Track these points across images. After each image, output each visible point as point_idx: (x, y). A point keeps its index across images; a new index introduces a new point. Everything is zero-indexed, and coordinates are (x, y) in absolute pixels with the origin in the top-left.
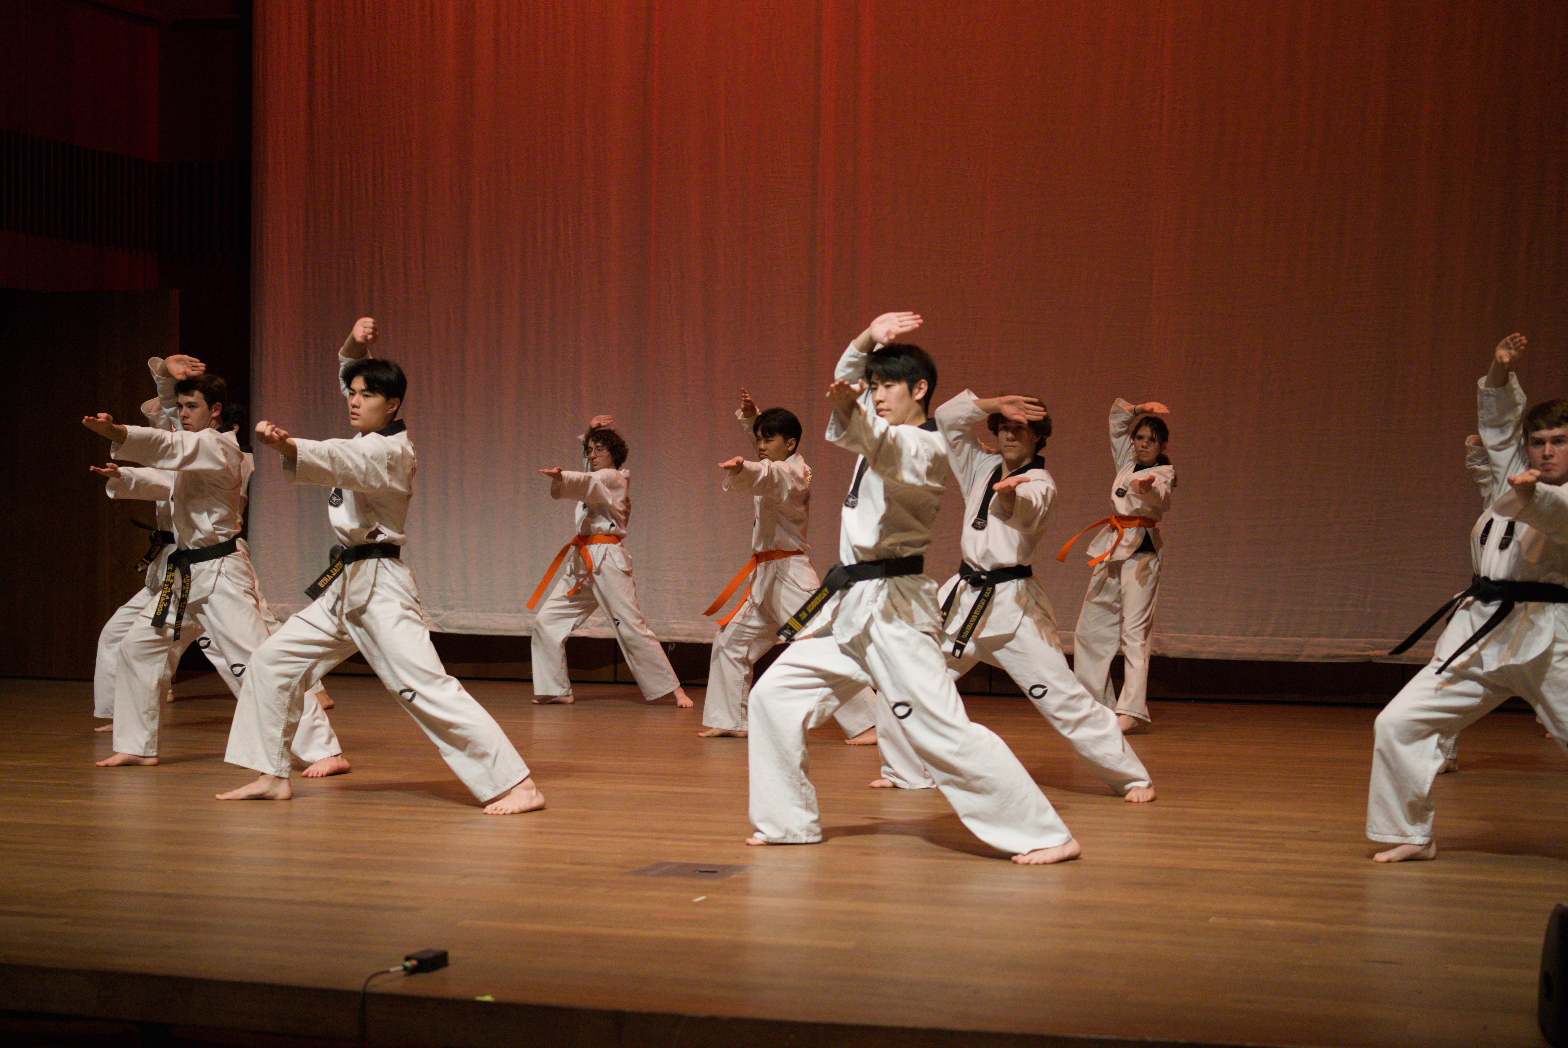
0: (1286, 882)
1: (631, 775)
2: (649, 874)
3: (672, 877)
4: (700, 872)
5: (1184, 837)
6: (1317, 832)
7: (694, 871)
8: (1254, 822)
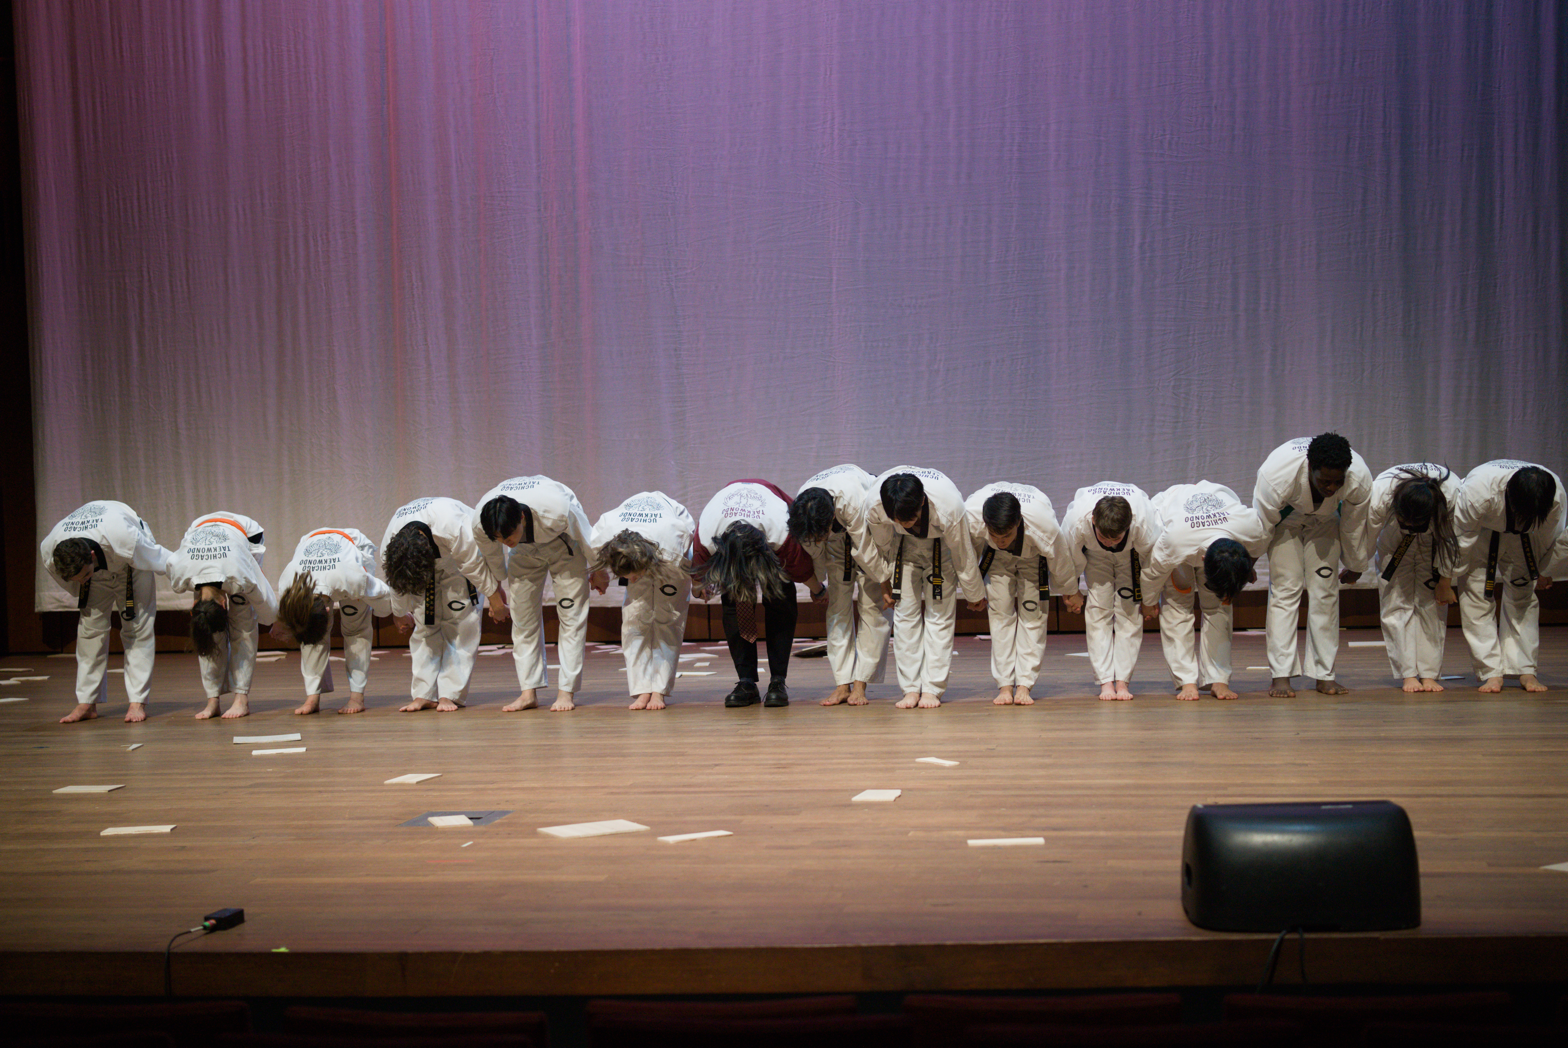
0: (971, 796)
1: (398, 733)
2: (419, 824)
6: (994, 749)
8: (940, 744)
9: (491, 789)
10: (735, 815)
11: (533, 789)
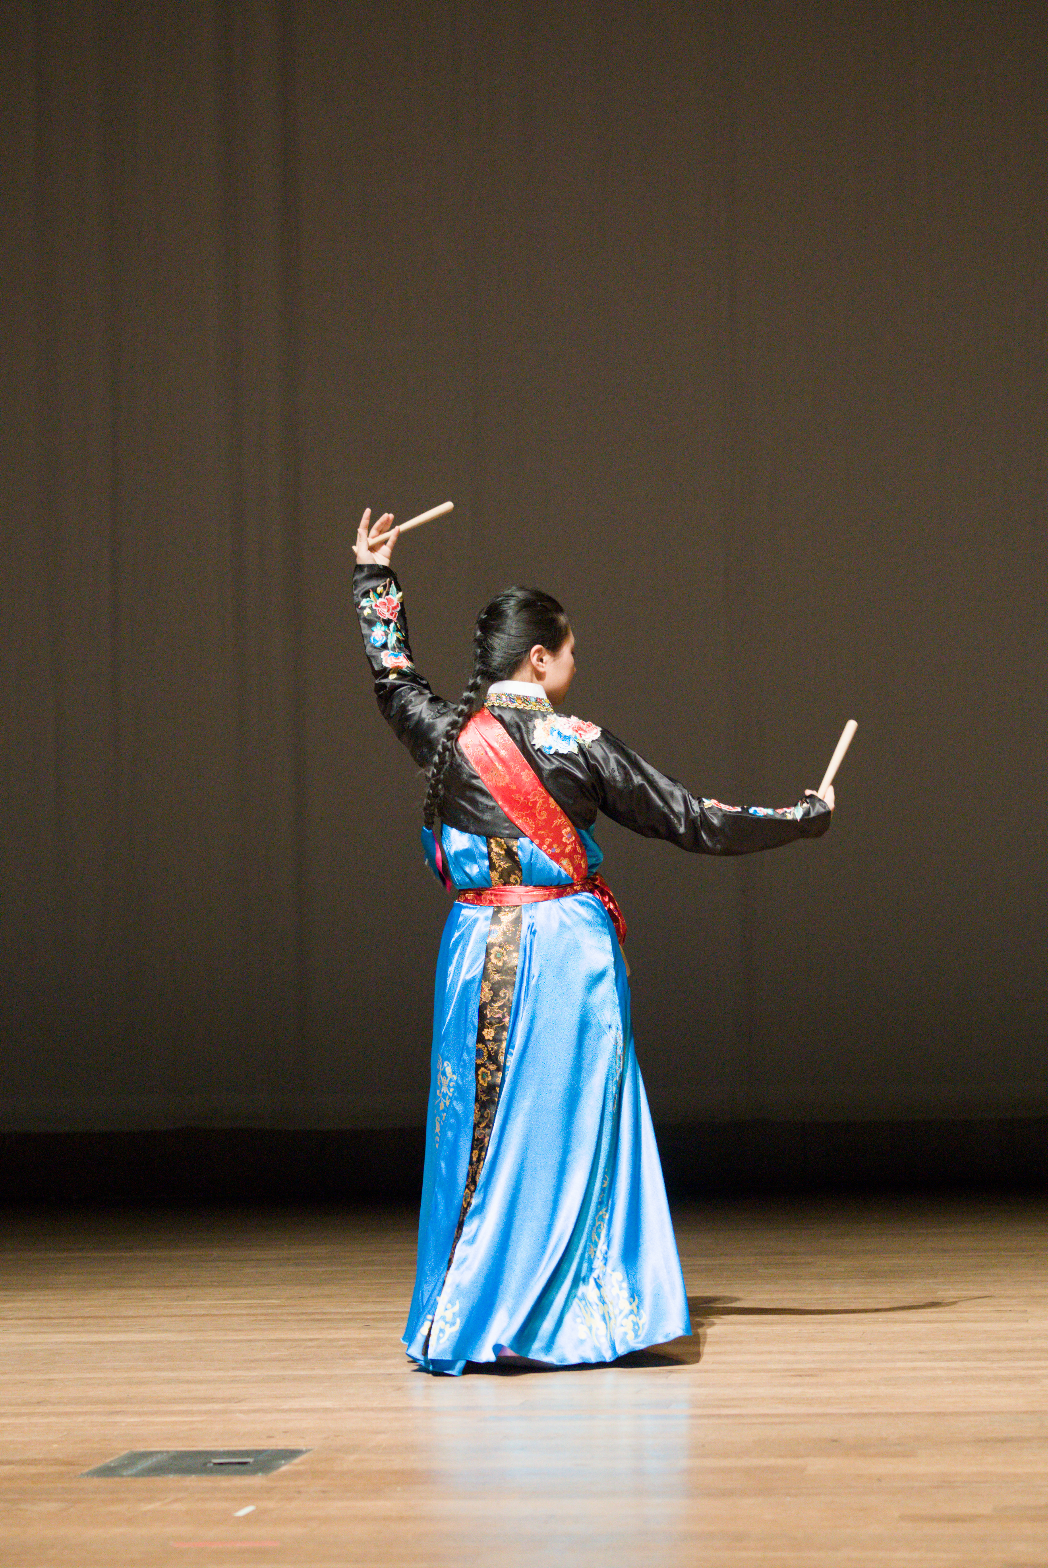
2: (125, 1474)
3: (171, 1476)
4: (215, 1464)
5: (1000, 1365)
7: (205, 1464)
9: (242, 1412)
10: (781, 1456)
11: (326, 1410)
